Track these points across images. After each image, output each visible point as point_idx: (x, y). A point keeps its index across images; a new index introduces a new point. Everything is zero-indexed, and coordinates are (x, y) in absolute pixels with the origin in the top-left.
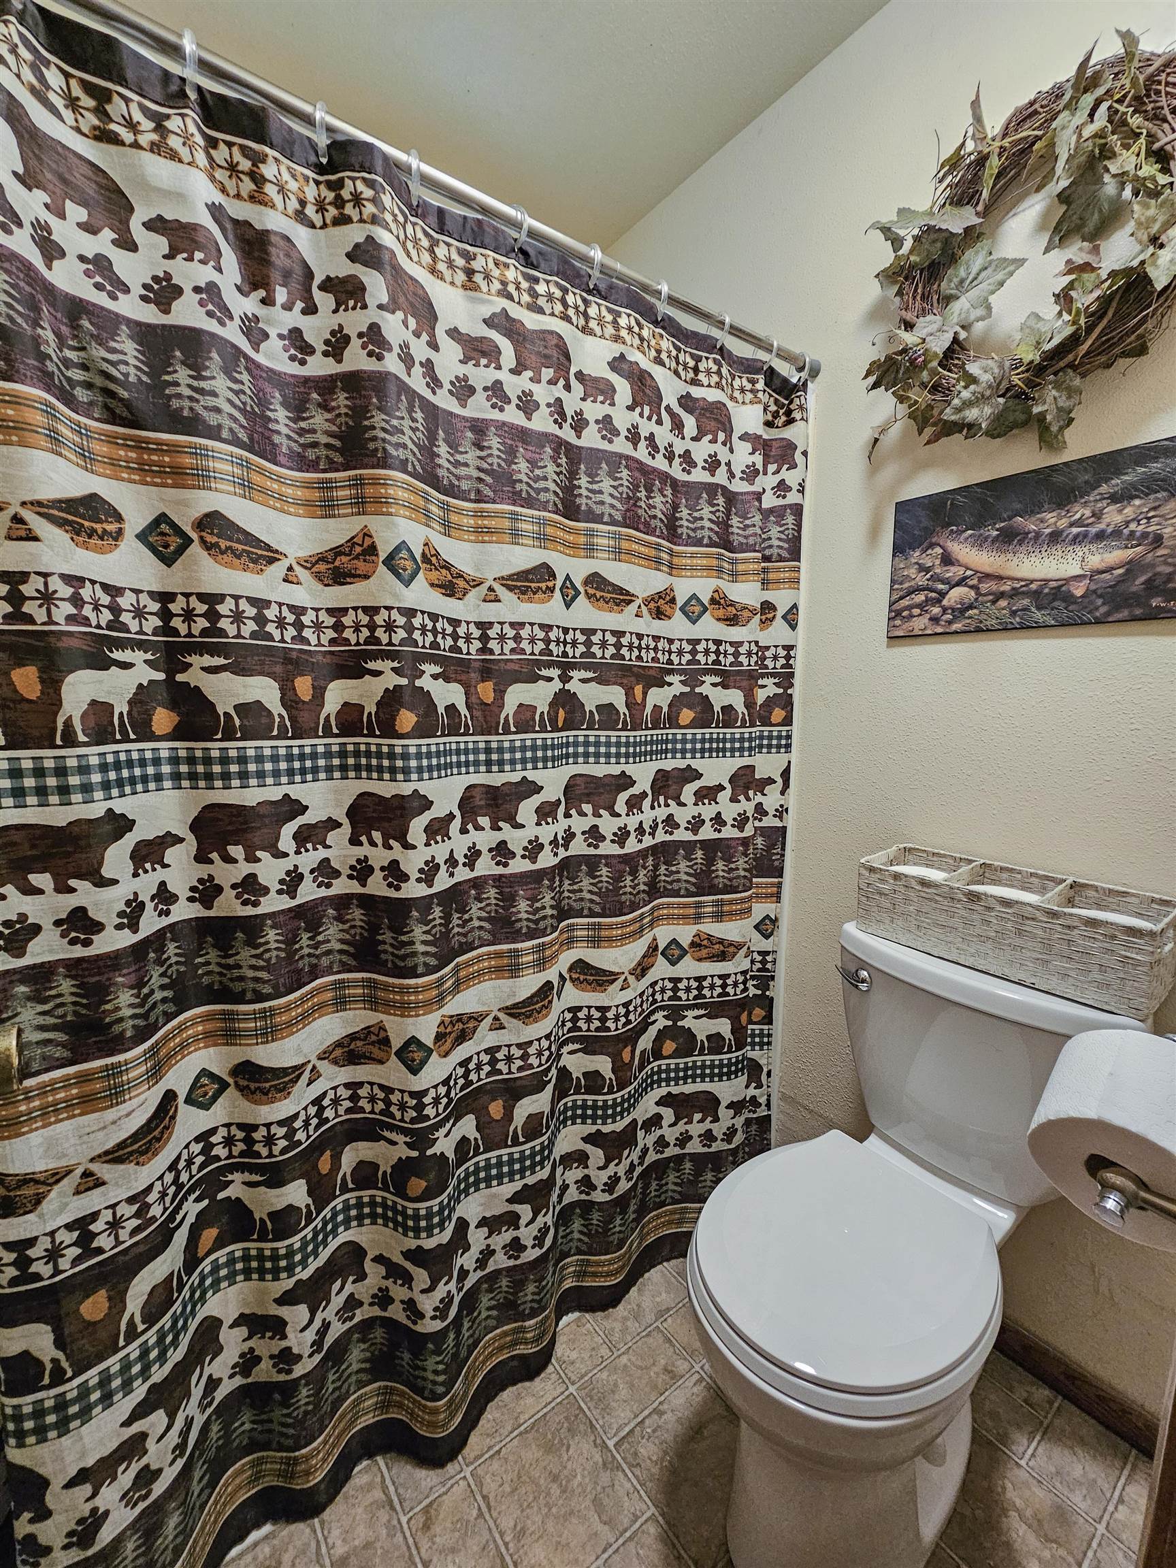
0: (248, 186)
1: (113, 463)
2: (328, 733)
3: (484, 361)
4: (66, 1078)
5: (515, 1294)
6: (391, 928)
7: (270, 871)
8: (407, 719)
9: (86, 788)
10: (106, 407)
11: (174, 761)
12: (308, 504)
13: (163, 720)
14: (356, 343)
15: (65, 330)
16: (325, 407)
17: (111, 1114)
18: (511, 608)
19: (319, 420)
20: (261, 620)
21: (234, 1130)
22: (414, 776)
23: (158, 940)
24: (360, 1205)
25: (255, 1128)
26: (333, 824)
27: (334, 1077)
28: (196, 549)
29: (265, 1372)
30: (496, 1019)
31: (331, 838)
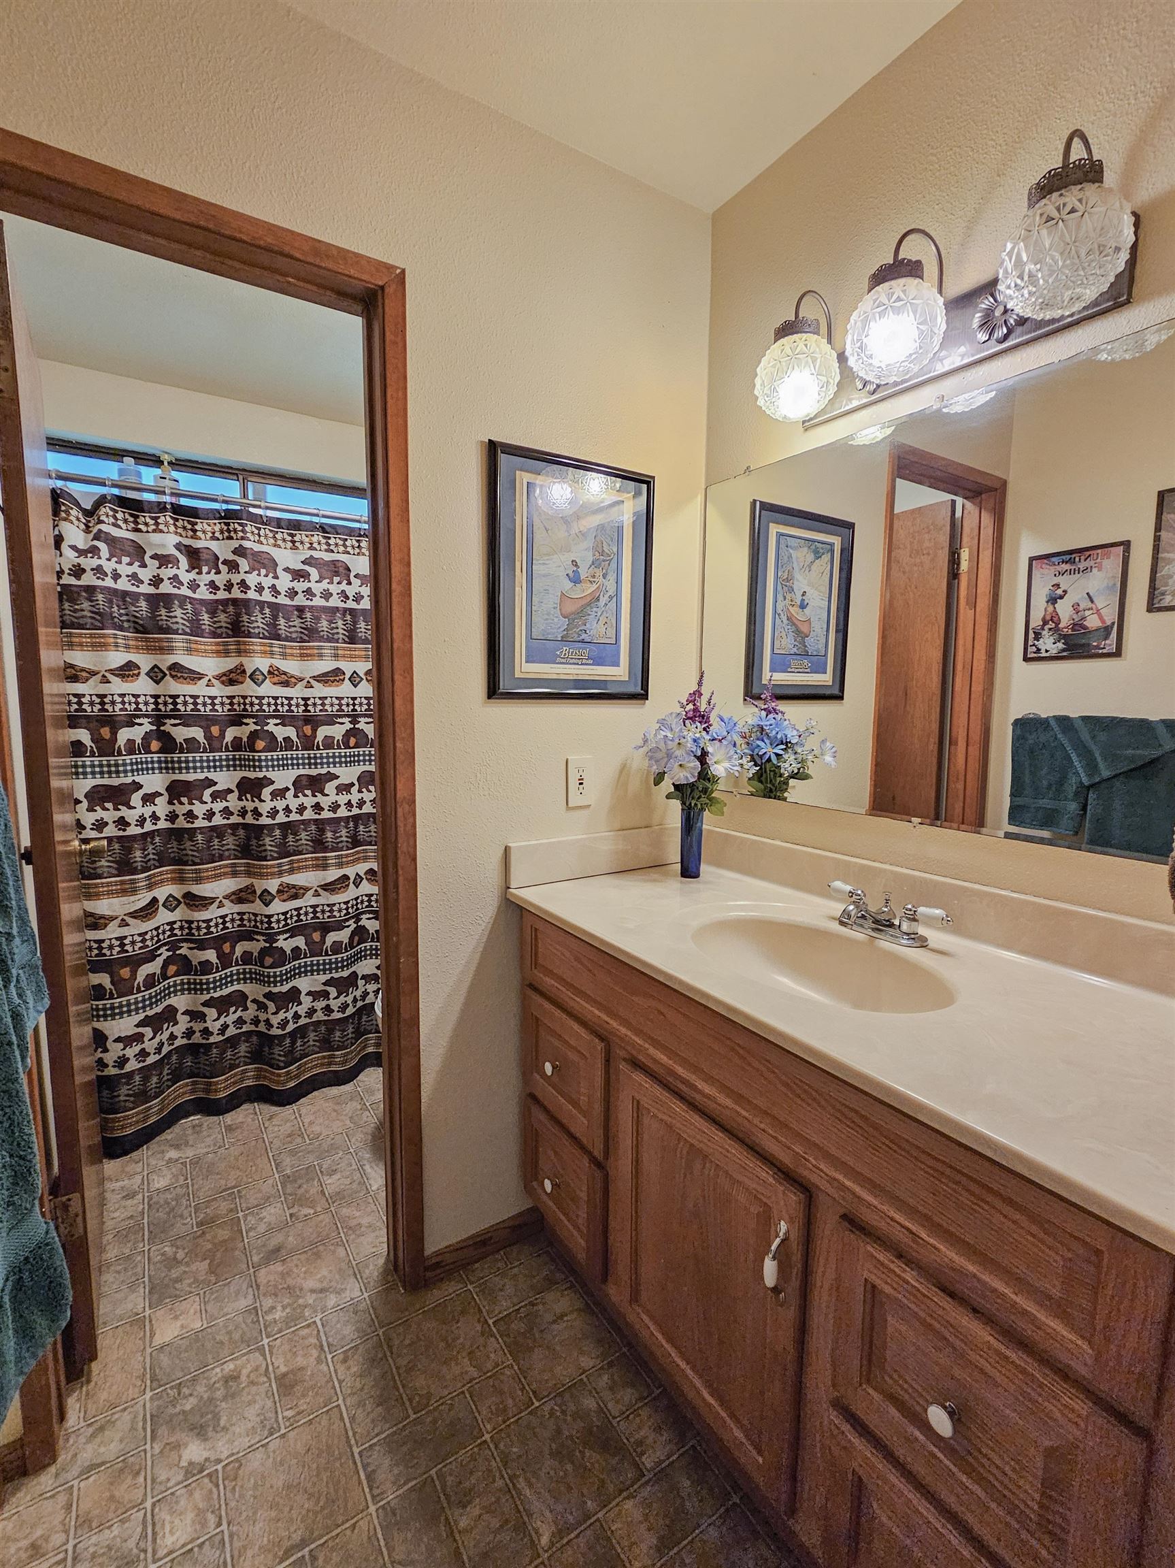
0: (190, 533)
1: (137, 648)
2: (227, 750)
3: (302, 580)
4: (116, 882)
5: (329, 1035)
6: (256, 838)
7: (199, 809)
8: (260, 744)
9: (125, 772)
10: (135, 628)
11: (159, 762)
12: (218, 652)
13: (155, 745)
14: (236, 587)
15: (121, 603)
16: (224, 611)
17: (132, 898)
18: (319, 690)
19: (222, 617)
20: (195, 704)
21: (184, 923)
22: (264, 769)
23: (151, 834)
24: (244, 973)
25: (192, 922)
26: (230, 791)
27: (230, 909)
28: (168, 677)
29: (197, 1038)
30: (316, 891)
31: (229, 797)
